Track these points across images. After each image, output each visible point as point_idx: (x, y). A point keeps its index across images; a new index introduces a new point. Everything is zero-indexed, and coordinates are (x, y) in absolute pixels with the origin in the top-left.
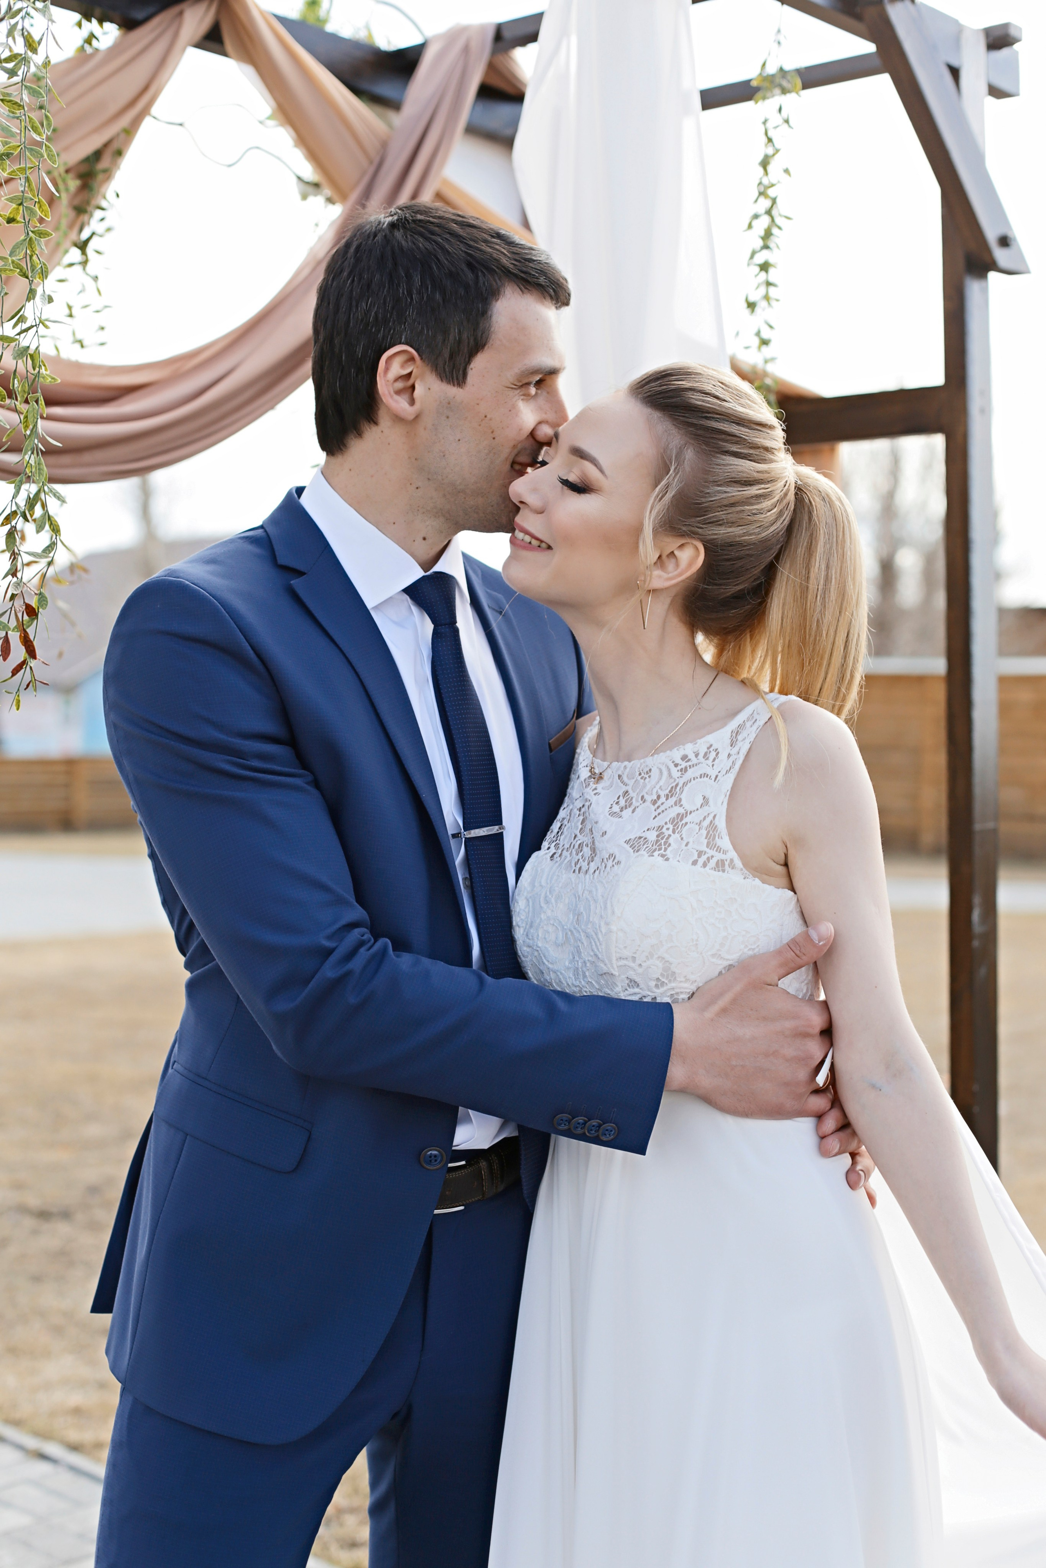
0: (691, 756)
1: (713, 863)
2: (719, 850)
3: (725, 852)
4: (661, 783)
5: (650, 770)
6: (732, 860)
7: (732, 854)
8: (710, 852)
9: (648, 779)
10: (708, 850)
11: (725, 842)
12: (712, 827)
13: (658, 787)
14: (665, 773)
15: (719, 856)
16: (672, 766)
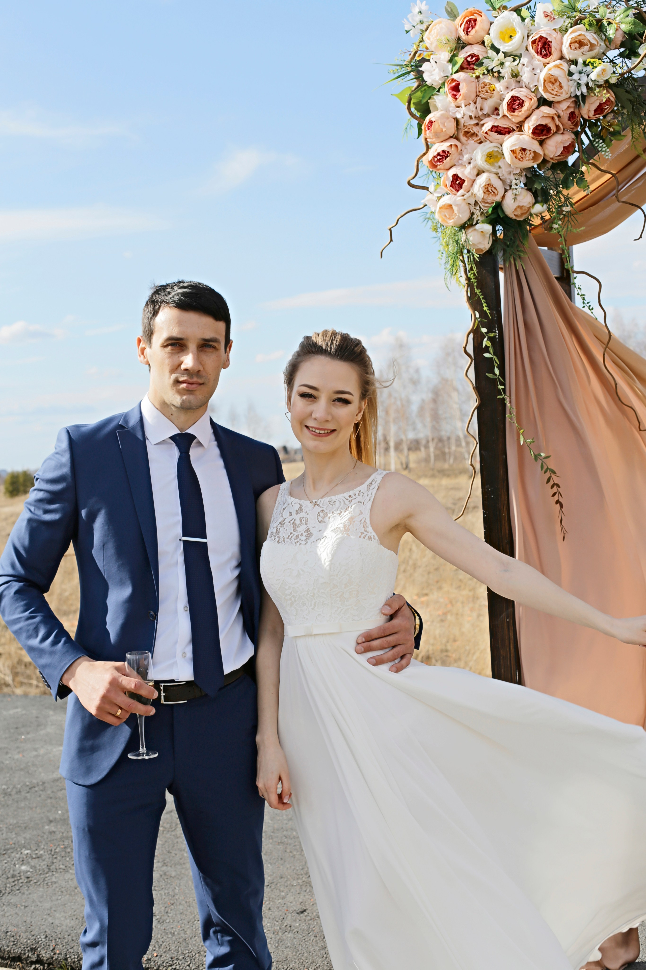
0: (353, 495)
1: (367, 537)
2: (368, 532)
3: (371, 533)
4: (341, 507)
5: (335, 502)
6: (374, 536)
7: (374, 534)
8: (366, 533)
9: (334, 505)
10: (364, 532)
11: (370, 529)
12: (365, 523)
13: (340, 508)
14: (342, 502)
15: (369, 535)
16: (345, 500)
